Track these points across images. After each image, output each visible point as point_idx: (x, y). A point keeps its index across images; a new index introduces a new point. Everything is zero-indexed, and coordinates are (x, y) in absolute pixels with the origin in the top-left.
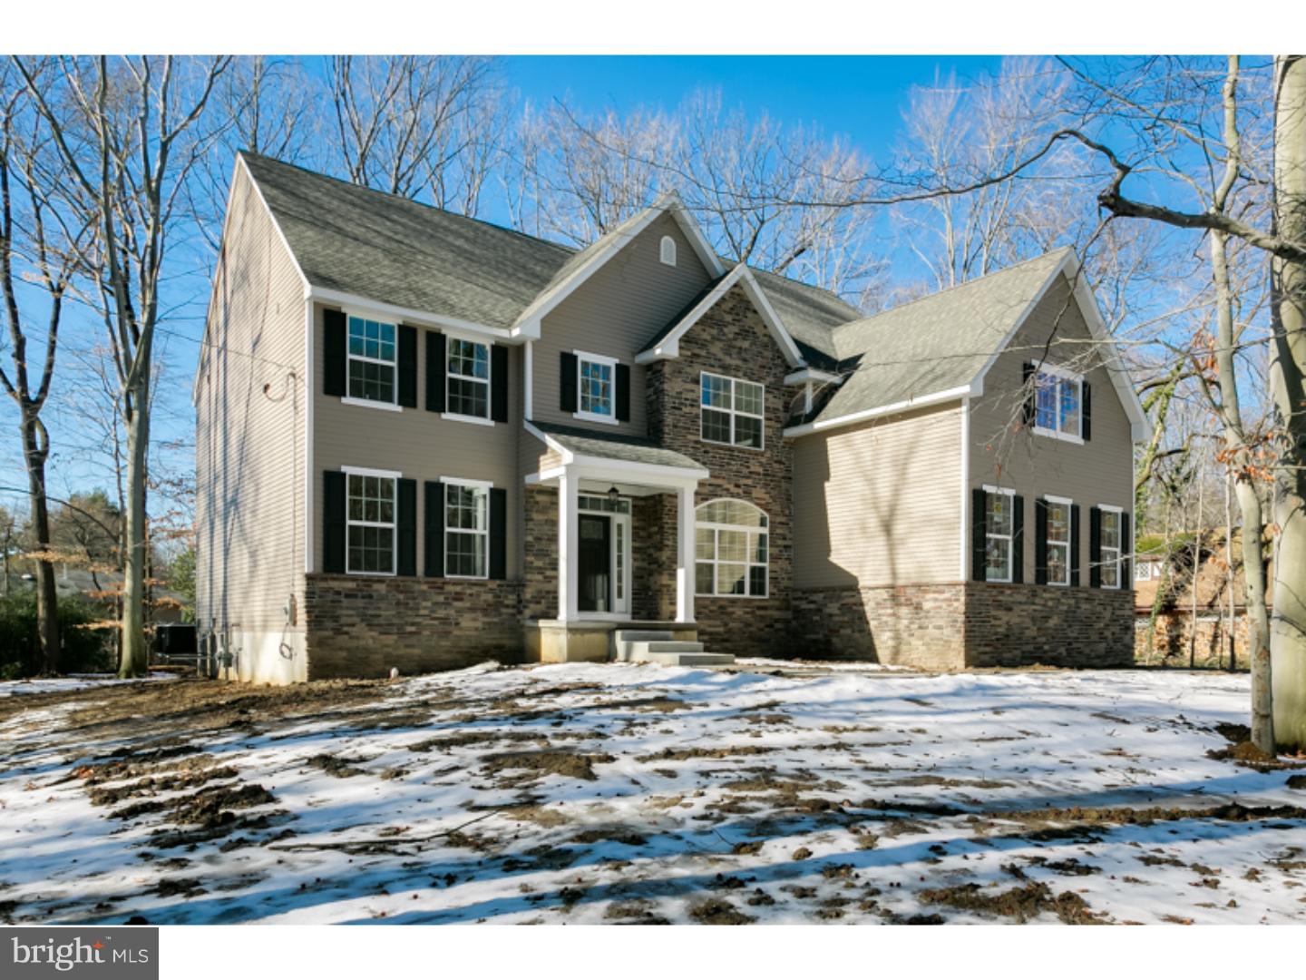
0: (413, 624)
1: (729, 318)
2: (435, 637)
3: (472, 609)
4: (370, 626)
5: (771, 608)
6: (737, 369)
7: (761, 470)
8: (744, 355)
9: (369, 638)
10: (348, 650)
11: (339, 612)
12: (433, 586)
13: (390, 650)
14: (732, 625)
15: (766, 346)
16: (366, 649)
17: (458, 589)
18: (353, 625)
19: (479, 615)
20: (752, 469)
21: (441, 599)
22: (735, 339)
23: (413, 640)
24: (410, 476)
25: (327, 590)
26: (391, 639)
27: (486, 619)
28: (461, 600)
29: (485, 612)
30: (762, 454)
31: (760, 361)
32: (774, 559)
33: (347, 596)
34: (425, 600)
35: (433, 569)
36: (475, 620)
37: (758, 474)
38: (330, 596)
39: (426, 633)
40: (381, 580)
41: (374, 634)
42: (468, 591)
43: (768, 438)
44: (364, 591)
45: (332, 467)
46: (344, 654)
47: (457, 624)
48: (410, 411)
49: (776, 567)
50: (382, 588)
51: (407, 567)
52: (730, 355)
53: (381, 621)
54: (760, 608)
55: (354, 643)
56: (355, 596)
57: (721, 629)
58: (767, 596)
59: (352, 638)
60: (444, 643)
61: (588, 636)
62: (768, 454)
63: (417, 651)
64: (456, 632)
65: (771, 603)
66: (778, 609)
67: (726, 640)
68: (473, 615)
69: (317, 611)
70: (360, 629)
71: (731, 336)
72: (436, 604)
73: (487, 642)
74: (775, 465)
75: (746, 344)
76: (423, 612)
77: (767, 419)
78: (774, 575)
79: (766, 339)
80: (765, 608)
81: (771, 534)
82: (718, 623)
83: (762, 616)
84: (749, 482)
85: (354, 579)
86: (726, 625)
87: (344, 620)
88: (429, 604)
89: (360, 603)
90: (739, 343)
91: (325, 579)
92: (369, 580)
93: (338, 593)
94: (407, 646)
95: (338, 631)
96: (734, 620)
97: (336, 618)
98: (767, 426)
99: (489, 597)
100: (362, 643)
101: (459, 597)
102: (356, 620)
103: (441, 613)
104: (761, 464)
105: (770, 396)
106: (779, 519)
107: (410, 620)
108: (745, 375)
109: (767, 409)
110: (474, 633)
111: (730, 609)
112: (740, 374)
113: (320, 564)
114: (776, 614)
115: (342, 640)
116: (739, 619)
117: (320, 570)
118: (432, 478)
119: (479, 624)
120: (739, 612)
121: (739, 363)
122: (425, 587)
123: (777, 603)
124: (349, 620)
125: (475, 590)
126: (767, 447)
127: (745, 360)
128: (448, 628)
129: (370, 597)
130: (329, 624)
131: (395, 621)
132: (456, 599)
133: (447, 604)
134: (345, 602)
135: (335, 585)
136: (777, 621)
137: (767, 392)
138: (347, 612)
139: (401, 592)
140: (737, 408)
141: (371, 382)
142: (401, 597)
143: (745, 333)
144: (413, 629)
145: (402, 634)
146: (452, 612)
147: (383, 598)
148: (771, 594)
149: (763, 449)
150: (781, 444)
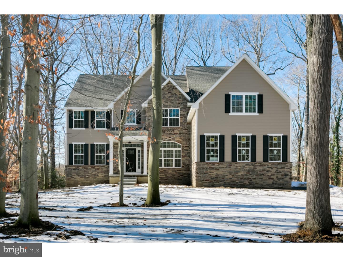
0: (88, 175)
1: (167, 92)
2: (93, 179)
3: (101, 172)
4: (78, 176)
5: (182, 170)
6: (170, 106)
7: (179, 132)
8: (172, 102)
9: (78, 178)
10: (74, 181)
11: (72, 173)
12: (92, 167)
13: (82, 181)
14: (168, 175)
15: (180, 98)
16: (77, 181)
17: (98, 167)
18: (75, 176)
19: (103, 173)
20: (175, 132)
21: (94, 170)
22: (169, 98)
23: (88, 179)
24: (87, 143)
25: (70, 168)
26: (83, 179)
27: (105, 174)
28: (99, 170)
29: (104, 172)
30: (179, 128)
31: (178, 102)
32: (183, 156)
33: (74, 170)
34: (90, 170)
35: (92, 163)
36: (102, 174)
37: (177, 133)
38: (70, 170)
39: (90, 177)
40: (80, 166)
41: (79, 178)
42: (101, 168)
43: (181, 123)
44: (77, 169)
45: (70, 143)
46: (73, 182)
47: (98, 175)
48: (87, 129)
49: (184, 159)
50: (81, 168)
51: (86, 163)
52: (167, 102)
53: (80, 175)
54: (178, 170)
55: (75, 180)
56: (75, 170)
57: (164, 176)
58: (181, 167)
59: (75, 178)
60: (95, 180)
61: (115, 178)
62: (181, 127)
63: (88, 181)
64: (98, 177)
65: (182, 169)
66: (185, 171)
67: (166, 179)
68: (102, 173)
69: (67, 173)
70: (76, 177)
71: (167, 97)
72: (93, 171)
73: (105, 180)
74: (184, 130)
75: (173, 98)
76: (90, 173)
77: (180, 118)
78: (183, 161)
79: (180, 96)
80: (180, 170)
81: (182, 149)
82: (163, 175)
83: (179, 173)
84: (174, 136)
85: (75, 166)
86: (166, 175)
87: (73, 175)
88: (91, 171)
89: (76, 171)
90: (171, 99)
91: (69, 166)
92: (78, 166)
93: (72, 169)
94: (87, 180)
95: (72, 177)
96: (169, 174)
97: (71, 174)
98: (180, 120)
99: (106, 169)
100: (77, 179)
101: (98, 169)
102: (75, 175)
103: (94, 173)
104: (179, 131)
105: (182, 111)
106: (185, 145)
107: (87, 175)
108: (173, 107)
109: (181, 115)
110: (102, 177)
111: (167, 171)
112: (171, 107)
113: (68, 163)
114: (184, 172)
115: (72, 179)
116: (171, 174)
117: (68, 164)
118: (92, 143)
119: (103, 175)
120: (170, 172)
121: (171, 104)
122: (90, 167)
123: (185, 169)
124: (74, 175)
125: (102, 167)
126: (180, 126)
127: (172, 103)
128: (95, 176)
129: (78, 170)
130: (70, 176)
131: (84, 175)
132: (97, 170)
133: (95, 171)
134: (73, 171)
135: (71, 167)
136: (185, 174)
137: (180, 110)
138: (73, 173)
139: (85, 169)
140: (170, 116)
141: (79, 124)
142: (85, 170)
143: (172, 95)
144: (88, 177)
145: (85, 177)
146: (97, 173)
147: (81, 170)
148: (182, 166)
149: (179, 126)
150: (186, 124)
